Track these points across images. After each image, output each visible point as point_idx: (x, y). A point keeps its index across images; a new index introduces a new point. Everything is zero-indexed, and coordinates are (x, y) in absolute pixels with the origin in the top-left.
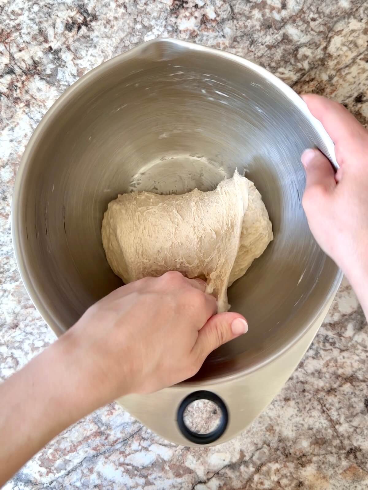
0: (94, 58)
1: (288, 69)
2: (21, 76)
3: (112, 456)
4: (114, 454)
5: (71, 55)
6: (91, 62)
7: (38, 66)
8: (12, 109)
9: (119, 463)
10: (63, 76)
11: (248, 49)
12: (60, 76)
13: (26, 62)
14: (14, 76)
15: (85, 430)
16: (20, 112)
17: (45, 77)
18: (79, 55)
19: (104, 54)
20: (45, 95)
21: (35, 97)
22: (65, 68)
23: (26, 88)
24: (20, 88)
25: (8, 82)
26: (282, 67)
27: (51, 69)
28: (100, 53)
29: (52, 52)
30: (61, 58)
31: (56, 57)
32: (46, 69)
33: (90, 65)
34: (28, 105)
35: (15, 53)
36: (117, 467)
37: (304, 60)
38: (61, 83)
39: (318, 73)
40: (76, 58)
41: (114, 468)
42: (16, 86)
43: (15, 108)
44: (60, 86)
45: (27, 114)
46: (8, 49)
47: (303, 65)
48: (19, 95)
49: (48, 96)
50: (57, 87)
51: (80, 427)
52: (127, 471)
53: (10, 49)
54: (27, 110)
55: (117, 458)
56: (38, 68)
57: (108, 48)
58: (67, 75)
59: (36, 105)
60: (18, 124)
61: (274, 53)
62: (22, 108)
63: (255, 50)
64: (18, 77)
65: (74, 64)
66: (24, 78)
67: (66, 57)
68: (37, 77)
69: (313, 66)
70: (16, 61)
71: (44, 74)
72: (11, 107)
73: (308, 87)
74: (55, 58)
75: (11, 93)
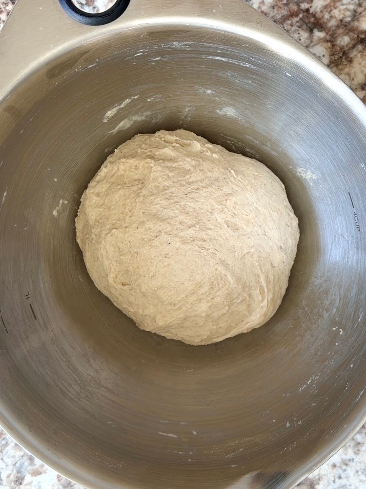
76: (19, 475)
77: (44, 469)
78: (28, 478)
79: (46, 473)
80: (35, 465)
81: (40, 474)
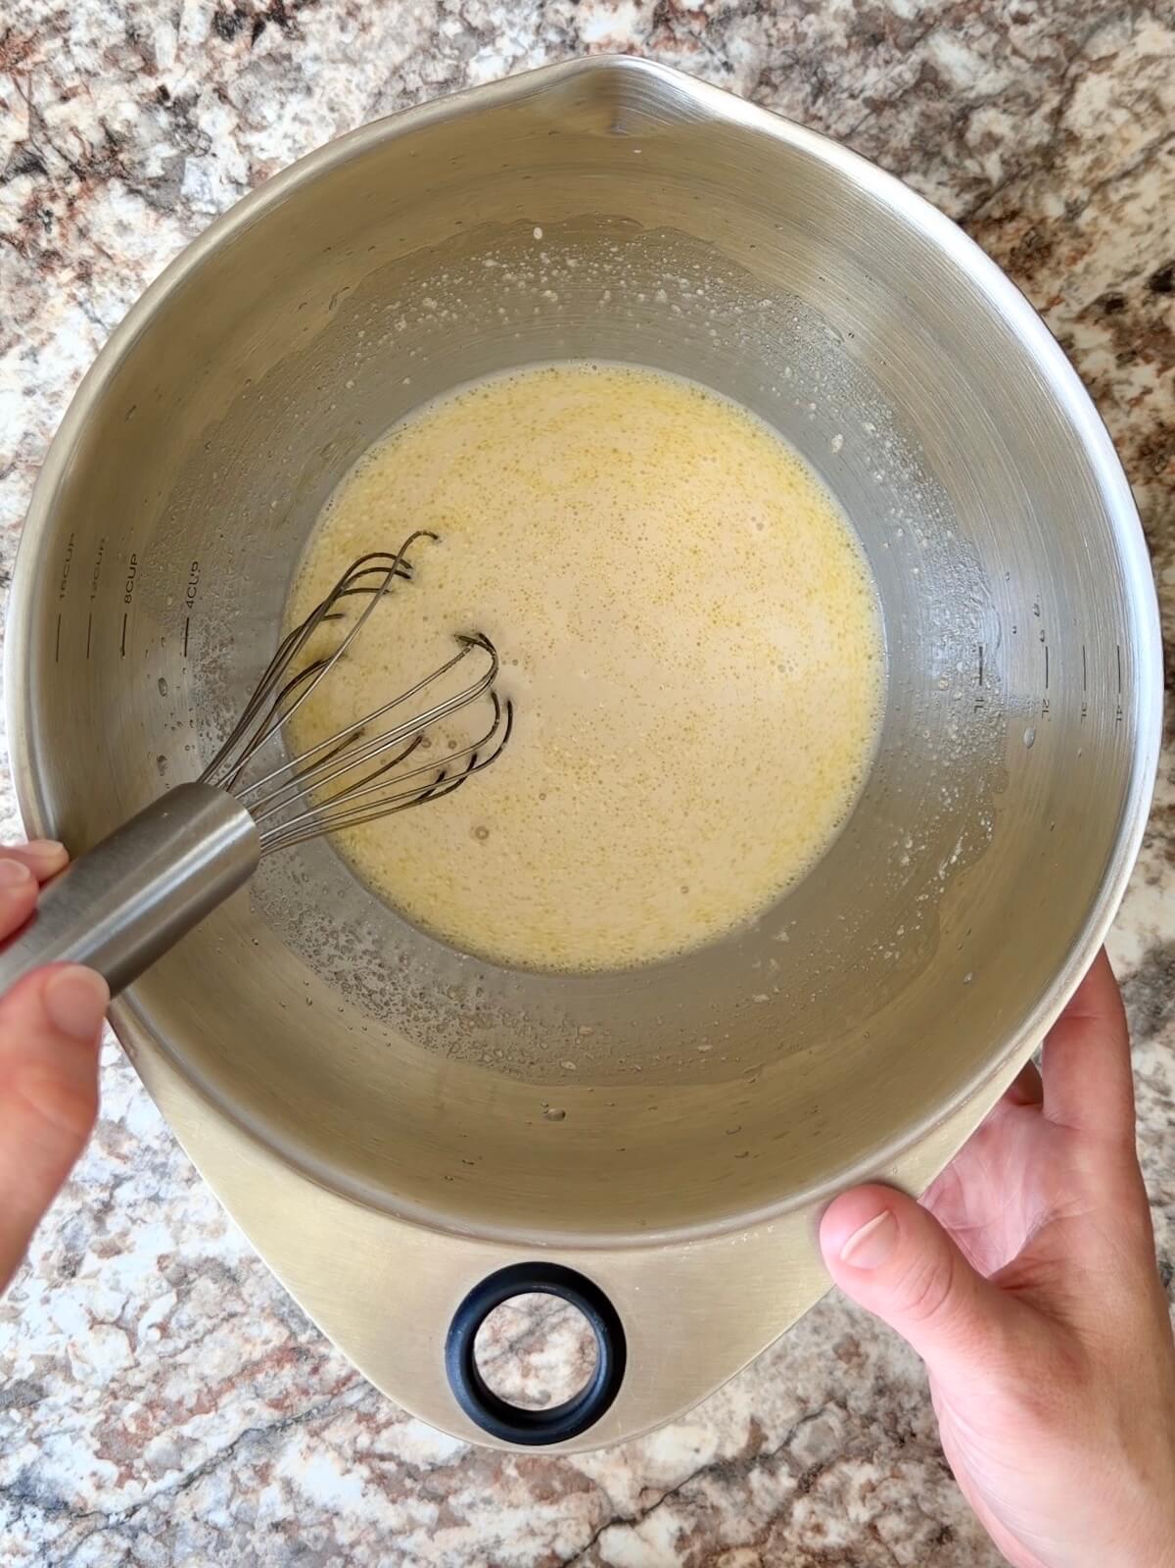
0: (305, 128)
1: (935, 177)
2: (67, 181)
3: (333, 1428)
4: (338, 1423)
5: (228, 115)
6: (295, 141)
7: (121, 151)
8: (35, 287)
9: (355, 1452)
10: (202, 185)
11: (806, 111)
12: (191, 184)
13: (84, 137)
14: (42, 180)
15: (247, 1340)
16: (58, 298)
17: (142, 187)
18: (254, 118)
19: (336, 115)
20: (144, 245)
21: (110, 252)
22: (209, 158)
23: (81, 221)
24: (59, 220)
25: (23, 201)
26: (916, 170)
27: (163, 160)
28: (325, 111)
29: (169, 104)
30: (196, 127)
31: (182, 121)
32: (147, 159)
33: (289, 149)
34: (84, 277)
35: (49, 105)
36: (349, 1465)
37: (989, 150)
38: (194, 207)
39: (1031, 192)
40: (245, 125)
41: (338, 1467)
42: (49, 214)
43: (44, 285)
44: (190, 218)
45: (81, 304)
46: (25, 91)
47: (982, 167)
48: (58, 244)
49: (150, 250)
50: (180, 220)
51: (232, 1331)
52: (380, 1479)
53: (31, 93)
54: (82, 293)
55: (350, 1436)
56: (121, 157)
57: (351, 97)
58: (214, 180)
59: (111, 278)
60: (51, 336)
61: (890, 126)
62: (67, 285)
63: (830, 114)
64: (55, 184)
65: (238, 145)
66: (75, 187)
67: (214, 124)
68: (116, 186)
69: (1015, 170)
70: (50, 133)
71: (141, 177)
72: (29, 282)
73: (1000, 238)
74: (178, 126)
75: (31, 236)
76: (70, 1255)
77: (128, 1243)
78: (91, 1263)
79: (131, 1251)
80: (109, 1232)
81: (119, 1252)
